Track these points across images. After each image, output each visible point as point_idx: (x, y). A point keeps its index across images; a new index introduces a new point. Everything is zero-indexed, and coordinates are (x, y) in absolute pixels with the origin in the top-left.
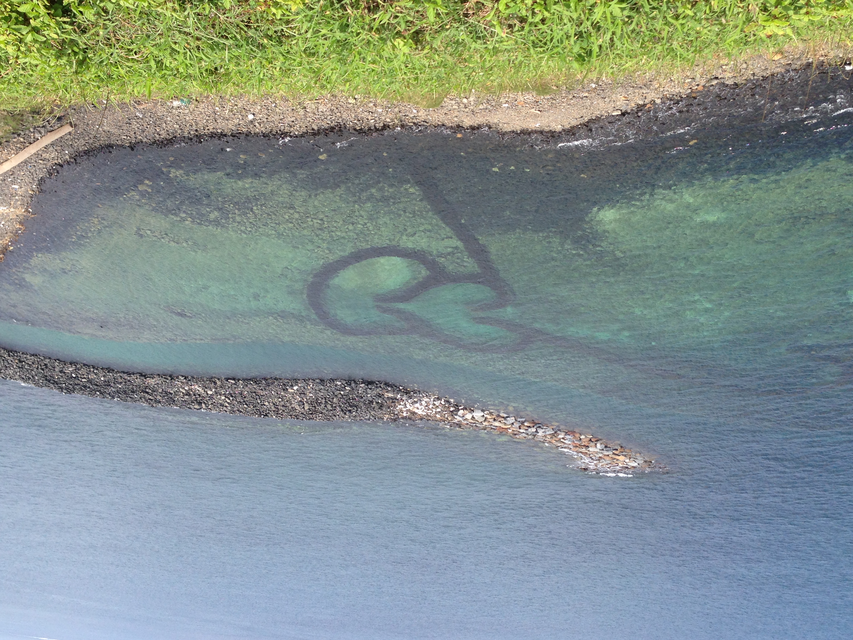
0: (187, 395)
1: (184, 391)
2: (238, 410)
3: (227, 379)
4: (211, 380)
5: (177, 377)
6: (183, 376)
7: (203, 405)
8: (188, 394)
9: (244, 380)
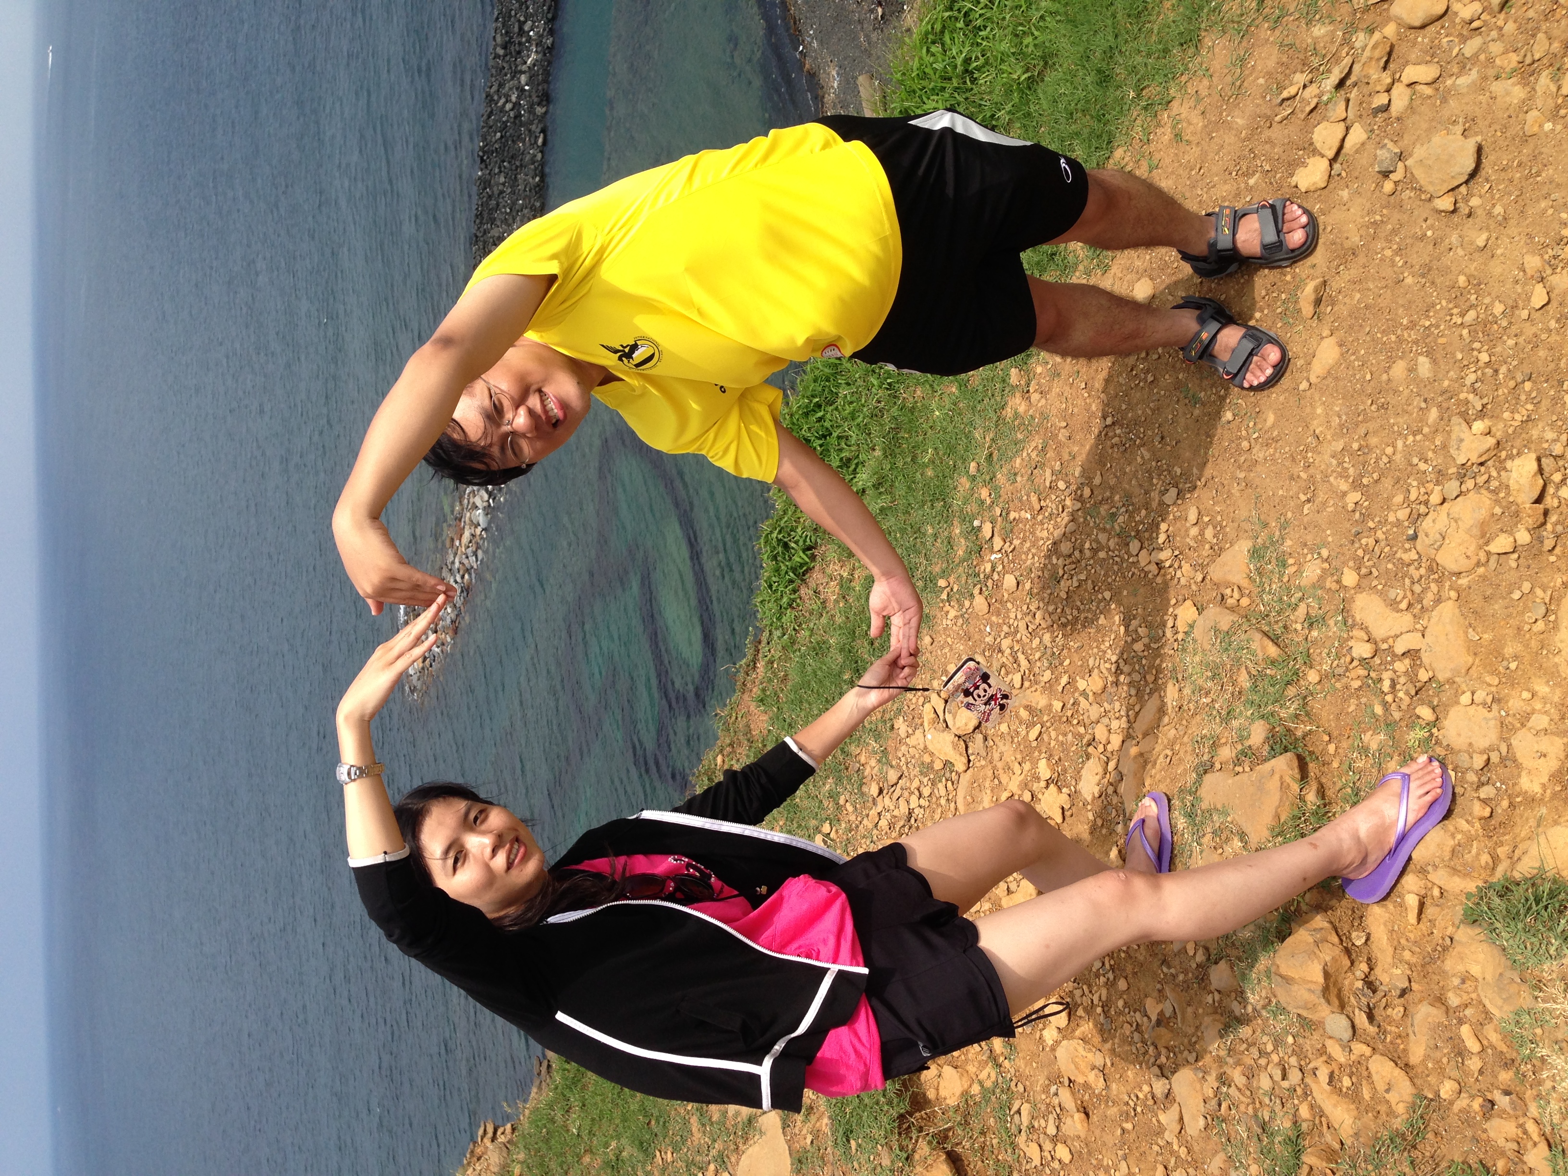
0: (521, 29)
1: (526, 28)
2: (491, 113)
3: (543, 131)
4: (546, 98)
5: (551, 32)
6: (553, 44)
7: (501, 52)
8: (522, 32)
9: (543, 164)
